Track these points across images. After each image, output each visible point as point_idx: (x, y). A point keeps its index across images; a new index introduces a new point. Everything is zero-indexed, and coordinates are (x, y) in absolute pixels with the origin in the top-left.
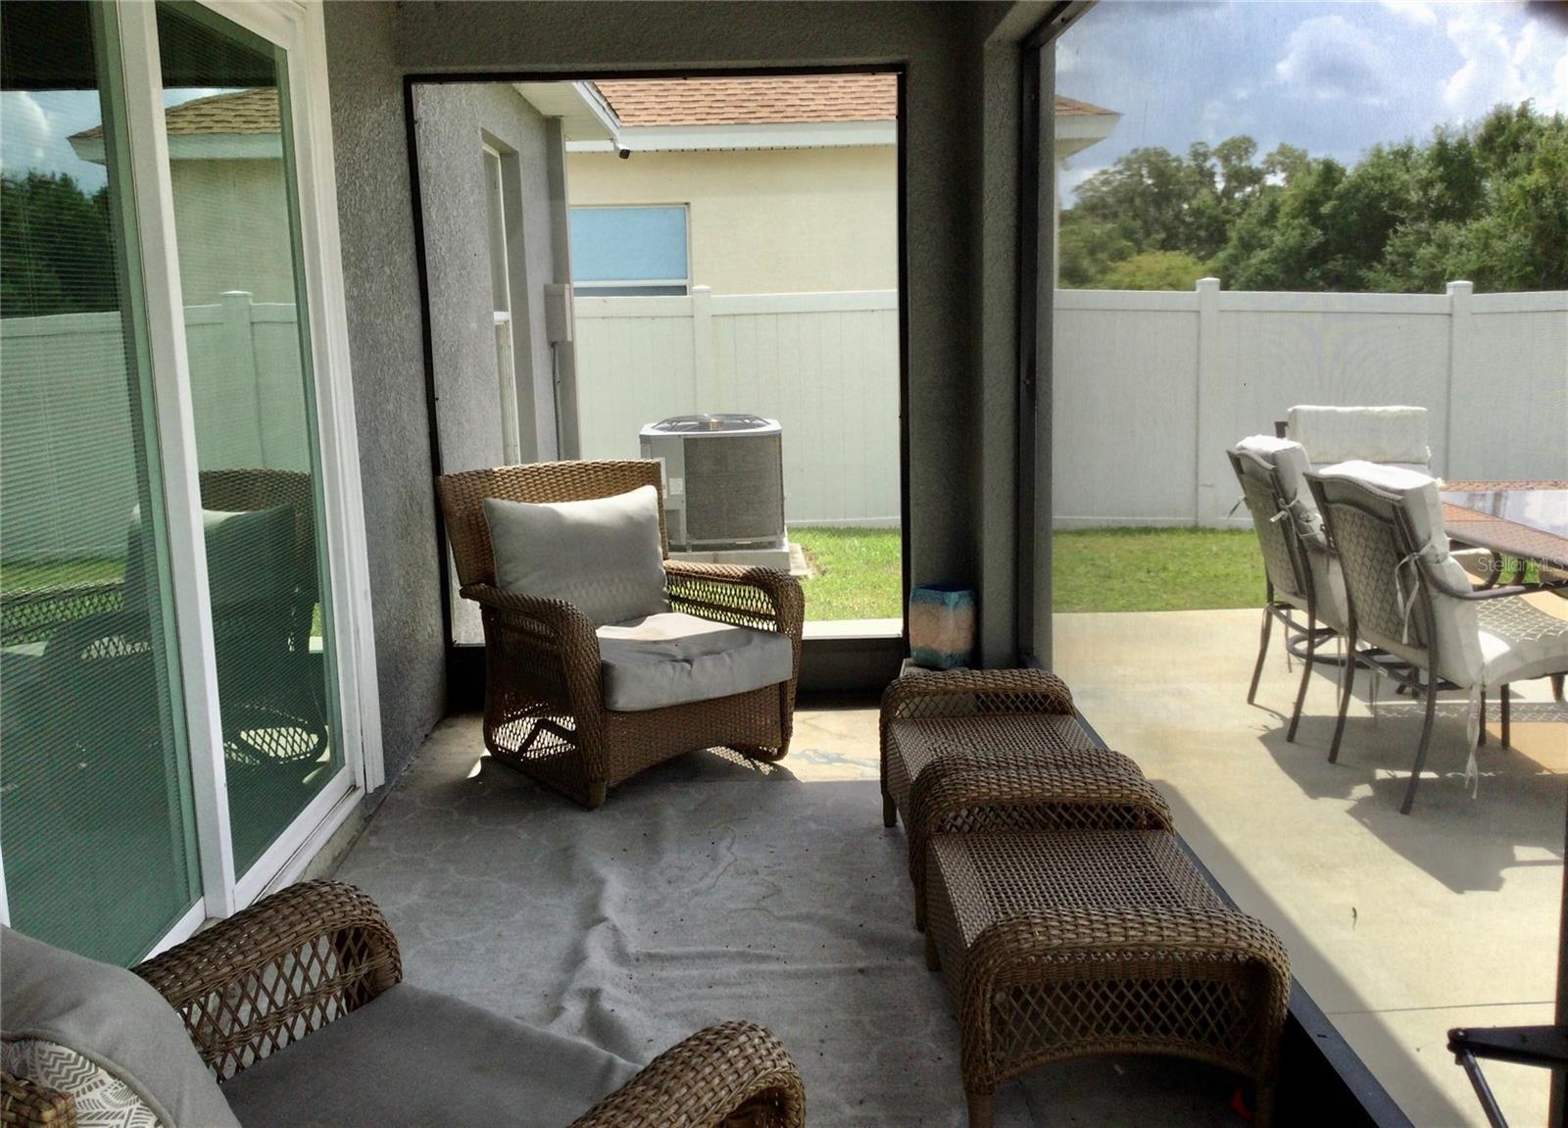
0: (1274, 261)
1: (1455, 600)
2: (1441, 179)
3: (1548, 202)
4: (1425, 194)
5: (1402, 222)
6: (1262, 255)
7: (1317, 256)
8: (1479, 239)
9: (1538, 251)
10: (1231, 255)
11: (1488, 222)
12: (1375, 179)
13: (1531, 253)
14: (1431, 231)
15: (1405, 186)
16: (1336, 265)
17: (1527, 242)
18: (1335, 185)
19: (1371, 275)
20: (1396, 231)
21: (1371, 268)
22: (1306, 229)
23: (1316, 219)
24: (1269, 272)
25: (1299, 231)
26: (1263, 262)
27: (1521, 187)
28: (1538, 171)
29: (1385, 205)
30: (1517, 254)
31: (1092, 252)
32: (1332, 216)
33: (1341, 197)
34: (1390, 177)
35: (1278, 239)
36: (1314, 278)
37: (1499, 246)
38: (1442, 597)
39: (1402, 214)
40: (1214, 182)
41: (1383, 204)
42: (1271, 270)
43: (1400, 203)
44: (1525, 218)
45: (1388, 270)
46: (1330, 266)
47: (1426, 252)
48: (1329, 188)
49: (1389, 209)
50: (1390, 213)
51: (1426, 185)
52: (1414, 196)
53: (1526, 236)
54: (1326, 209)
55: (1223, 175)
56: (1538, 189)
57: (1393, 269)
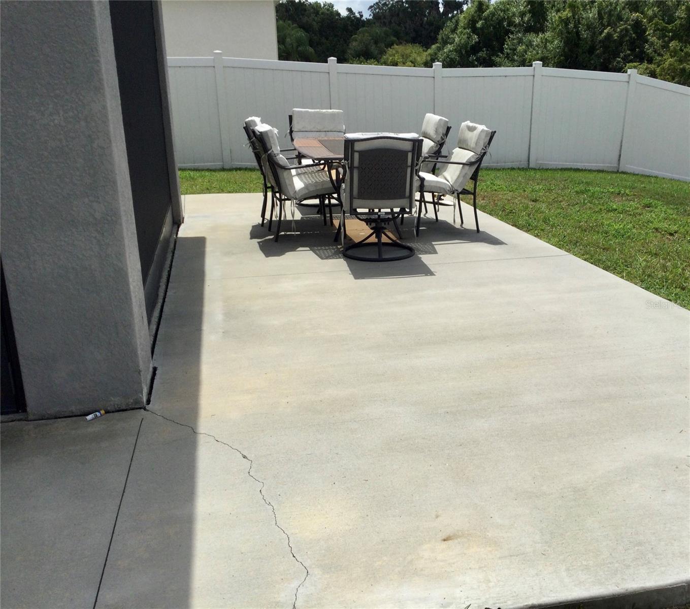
0: (456, 50)
1: (283, 170)
2: (530, 12)
3: (571, 25)
4: (522, 19)
5: (512, 33)
6: (450, 47)
7: (475, 49)
8: (542, 42)
9: (566, 49)
10: (438, 47)
11: (548, 34)
12: (501, 10)
13: (564, 50)
14: (524, 38)
15: (514, 15)
16: (483, 54)
17: (562, 44)
18: (483, 12)
19: (498, 60)
20: (509, 37)
21: (498, 56)
22: (470, 35)
23: (475, 30)
24: (453, 56)
25: (466, 36)
26: (450, 51)
27: (560, 17)
28: (568, 10)
29: (505, 24)
30: (558, 51)
31: (376, 43)
32: (482, 28)
33: (485, 19)
34: (508, 10)
35: (457, 39)
36: (473, 60)
37: (550, 46)
38: (279, 169)
39: (512, 29)
40: (439, 8)
41: (505, 23)
42: (454, 55)
43: (511, 23)
44: (561, 32)
45: (506, 57)
46: (480, 54)
47: (521, 48)
48: (481, 14)
49: (507, 26)
50: (507, 28)
51: (522, 14)
52: (517, 20)
53: (561, 42)
54: (479, 24)
55: (442, 4)
56: (568, 19)
57: (508, 56)
